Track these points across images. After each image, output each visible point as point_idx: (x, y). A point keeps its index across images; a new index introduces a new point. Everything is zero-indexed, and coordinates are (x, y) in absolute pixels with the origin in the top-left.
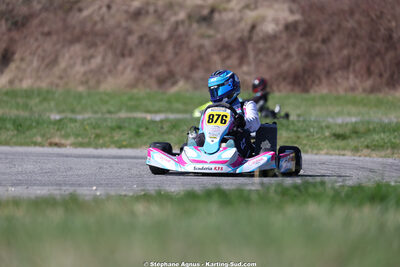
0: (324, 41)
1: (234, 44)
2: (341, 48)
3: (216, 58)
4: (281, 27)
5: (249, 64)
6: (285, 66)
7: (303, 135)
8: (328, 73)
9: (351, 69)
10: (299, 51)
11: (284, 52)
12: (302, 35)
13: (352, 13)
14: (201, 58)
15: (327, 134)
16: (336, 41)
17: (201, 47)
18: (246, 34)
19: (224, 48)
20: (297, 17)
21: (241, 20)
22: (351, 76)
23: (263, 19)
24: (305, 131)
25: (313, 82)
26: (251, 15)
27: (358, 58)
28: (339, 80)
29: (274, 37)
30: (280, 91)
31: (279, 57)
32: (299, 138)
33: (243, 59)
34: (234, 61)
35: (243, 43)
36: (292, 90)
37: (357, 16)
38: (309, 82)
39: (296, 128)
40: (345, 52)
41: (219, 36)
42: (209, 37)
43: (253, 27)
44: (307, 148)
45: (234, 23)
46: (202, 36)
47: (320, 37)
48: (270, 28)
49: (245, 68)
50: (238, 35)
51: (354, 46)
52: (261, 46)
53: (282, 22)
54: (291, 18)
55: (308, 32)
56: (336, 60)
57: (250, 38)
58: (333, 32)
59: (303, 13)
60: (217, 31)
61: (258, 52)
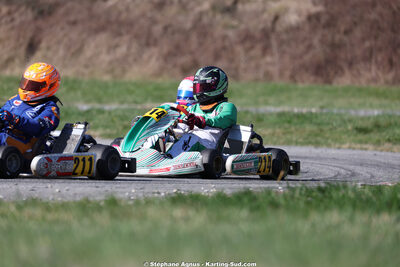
0: (346, 32)
1: (258, 35)
2: (363, 40)
3: (239, 49)
4: (303, 18)
5: (272, 55)
6: (307, 58)
7: (326, 128)
8: (351, 64)
9: (373, 61)
10: (322, 42)
11: (307, 43)
12: (324, 27)
13: (374, 5)
14: (224, 48)
15: (350, 127)
16: (358, 33)
17: (225, 38)
18: (269, 25)
19: (247, 38)
20: (320, 8)
21: (264, 11)
22: (374, 68)
23: (286, 10)
24: (328, 124)
25: (336, 73)
26: (274, 7)
27: (380, 50)
28: (362, 72)
29: (297, 29)
30: (303, 82)
31: (302, 48)
32: (321, 131)
33: (266, 50)
34: (257, 51)
35: (266, 34)
36: (315, 81)
37: (379, 8)
38: (332, 73)
39: (318, 121)
40: (367, 44)
41: (243, 27)
42: (233, 27)
43: (276, 18)
44: (330, 141)
45: (257, 14)
46: (226, 27)
47: (342, 28)
48: (292, 19)
49: (268, 59)
50: (261, 26)
51: (376, 38)
52: (284, 37)
53: (305, 14)
54: (314, 10)
55: (331, 24)
56: (358, 52)
57: (273, 29)
58: (355, 23)
59: (326, 5)
60: (241, 21)
61: (281, 43)
